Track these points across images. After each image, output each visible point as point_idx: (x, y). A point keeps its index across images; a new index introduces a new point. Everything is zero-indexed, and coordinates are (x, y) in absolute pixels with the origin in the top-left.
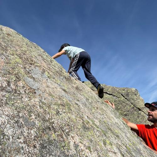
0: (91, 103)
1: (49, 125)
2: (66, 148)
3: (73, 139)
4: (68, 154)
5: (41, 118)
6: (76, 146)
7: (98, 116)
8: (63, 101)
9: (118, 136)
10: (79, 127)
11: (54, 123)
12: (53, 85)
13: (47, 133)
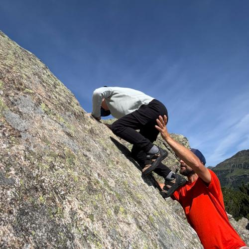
0: (109, 155)
1: (36, 184)
2: (58, 215)
3: (70, 204)
4: (60, 223)
5: (25, 175)
6: (73, 213)
7: (115, 173)
8: (64, 150)
9: (139, 203)
10: (82, 188)
11: (44, 182)
12: (51, 125)
13: (31, 195)
